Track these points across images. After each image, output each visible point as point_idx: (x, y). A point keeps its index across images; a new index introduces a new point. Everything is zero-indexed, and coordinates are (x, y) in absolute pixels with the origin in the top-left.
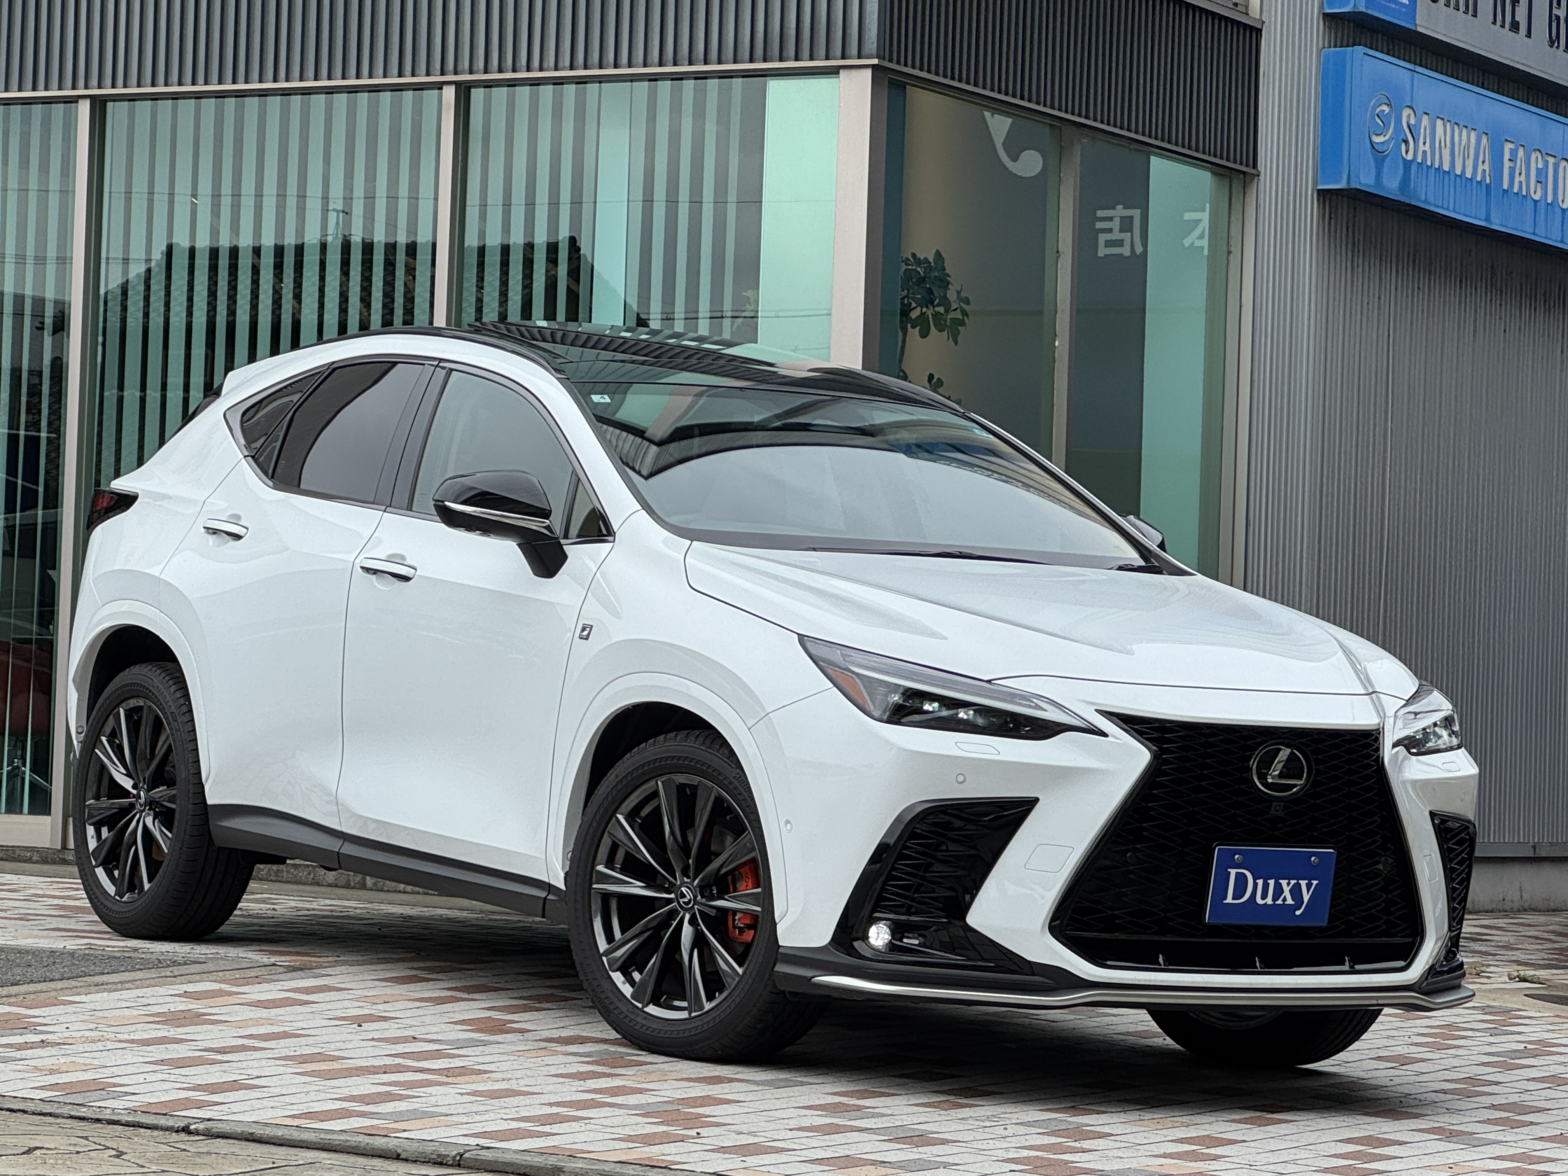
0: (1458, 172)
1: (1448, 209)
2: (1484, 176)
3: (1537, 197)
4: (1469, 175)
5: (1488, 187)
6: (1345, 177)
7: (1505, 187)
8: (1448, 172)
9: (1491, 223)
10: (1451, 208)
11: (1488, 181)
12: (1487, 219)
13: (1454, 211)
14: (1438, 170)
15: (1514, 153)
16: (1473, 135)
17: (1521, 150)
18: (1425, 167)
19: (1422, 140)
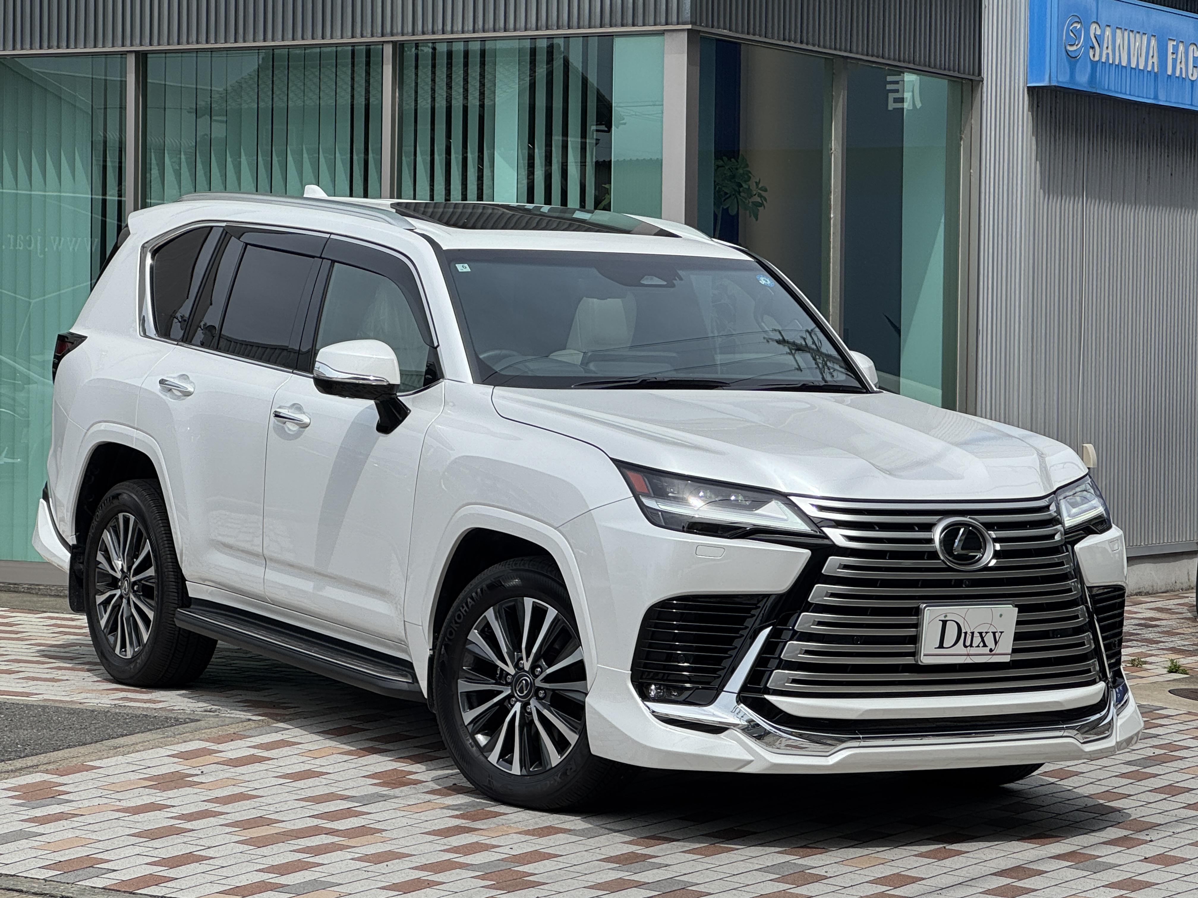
0: (1133, 65)
1: (1127, 94)
2: (1153, 67)
4: (1142, 67)
5: (1157, 73)
6: (1047, 77)
7: (1169, 73)
8: (1127, 67)
9: (1159, 101)
11: (1156, 70)
12: (1156, 97)
13: (1130, 95)
14: (1117, 66)
15: (1176, 48)
16: (1145, 37)
17: (1181, 45)
18: (1108, 64)
19: (1105, 46)
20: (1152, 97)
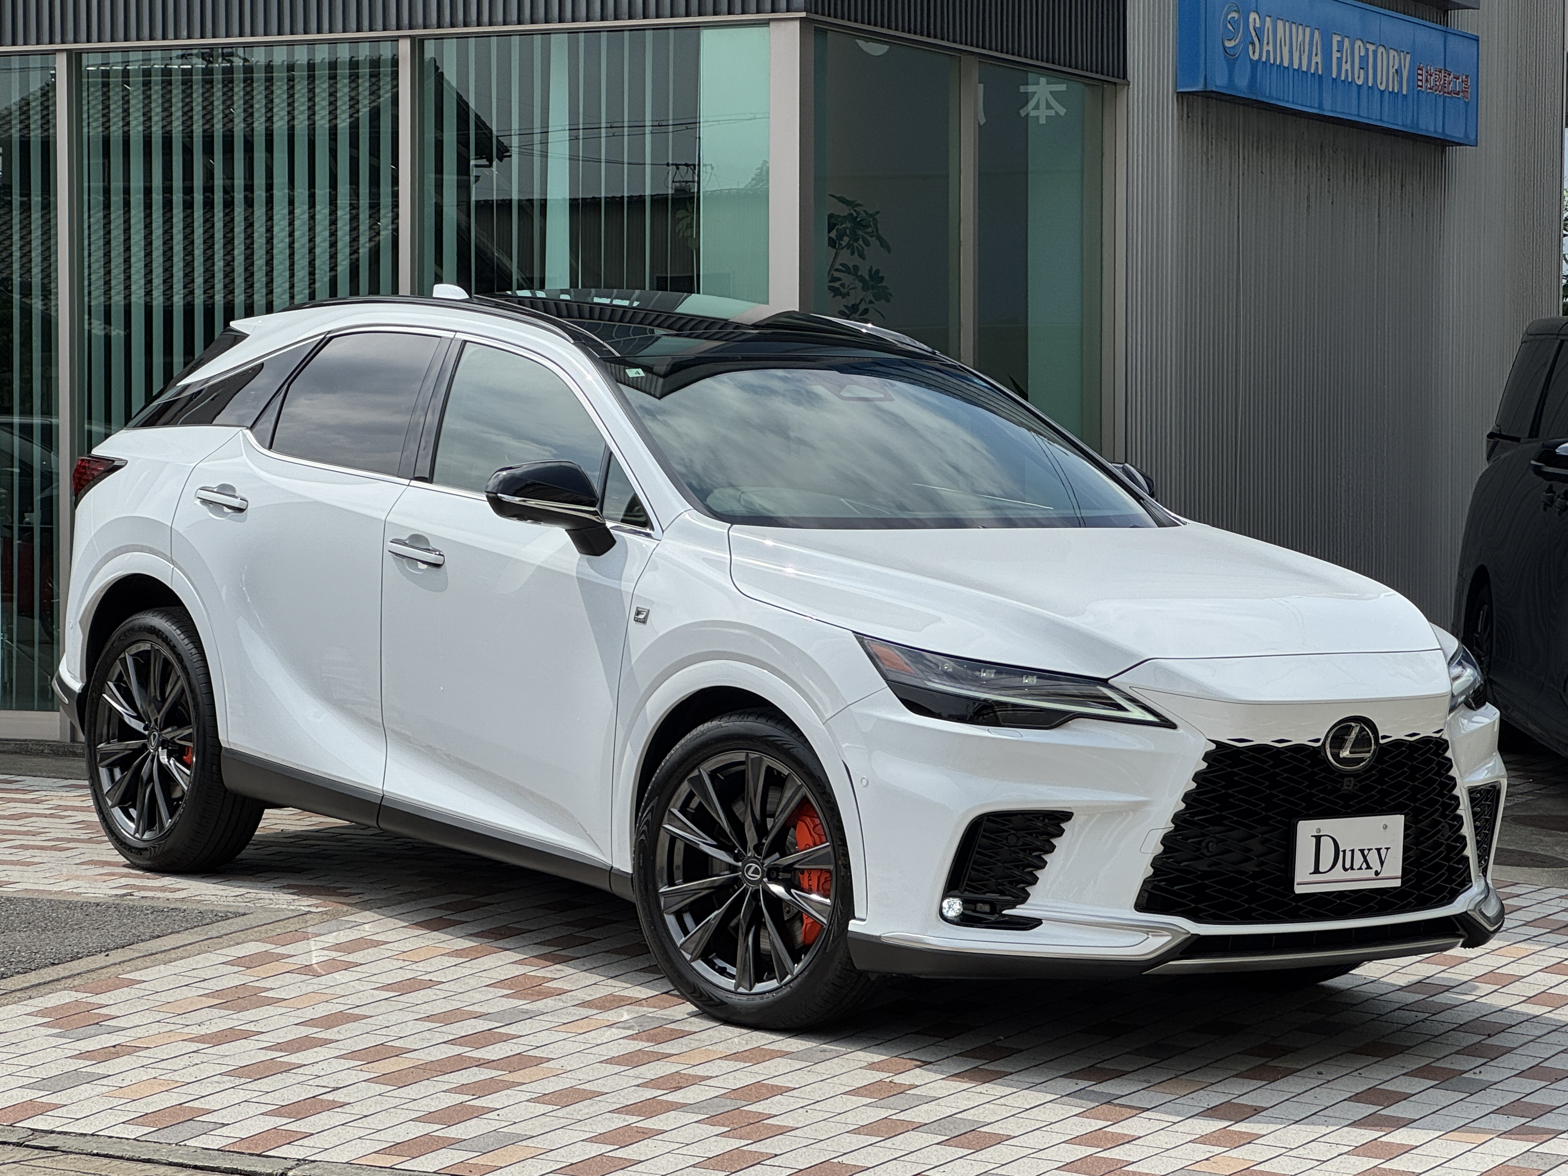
0: (1296, 67)
1: (1288, 102)
2: (1317, 68)
3: (1360, 82)
4: (1304, 69)
5: (1320, 77)
6: (1202, 80)
7: (1334, 76)
8: (1288, 68)
9: (1323, 110)
10: (1291, 100)
11: (1320, 73)
12: (1320, 107)
13: (1293, 102)
14: (1279, 66)
15: (1341, 44)
16: (1308, 30)
17: (1347, 43)
18: (1268, 64)
19: (1265, 42)
20: (1316, 105)
